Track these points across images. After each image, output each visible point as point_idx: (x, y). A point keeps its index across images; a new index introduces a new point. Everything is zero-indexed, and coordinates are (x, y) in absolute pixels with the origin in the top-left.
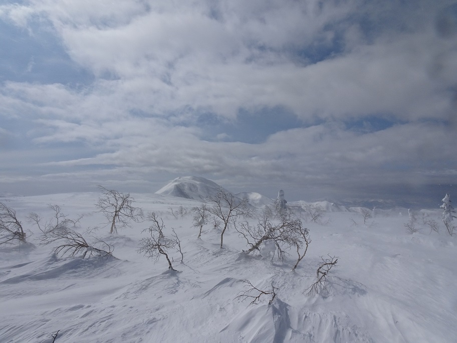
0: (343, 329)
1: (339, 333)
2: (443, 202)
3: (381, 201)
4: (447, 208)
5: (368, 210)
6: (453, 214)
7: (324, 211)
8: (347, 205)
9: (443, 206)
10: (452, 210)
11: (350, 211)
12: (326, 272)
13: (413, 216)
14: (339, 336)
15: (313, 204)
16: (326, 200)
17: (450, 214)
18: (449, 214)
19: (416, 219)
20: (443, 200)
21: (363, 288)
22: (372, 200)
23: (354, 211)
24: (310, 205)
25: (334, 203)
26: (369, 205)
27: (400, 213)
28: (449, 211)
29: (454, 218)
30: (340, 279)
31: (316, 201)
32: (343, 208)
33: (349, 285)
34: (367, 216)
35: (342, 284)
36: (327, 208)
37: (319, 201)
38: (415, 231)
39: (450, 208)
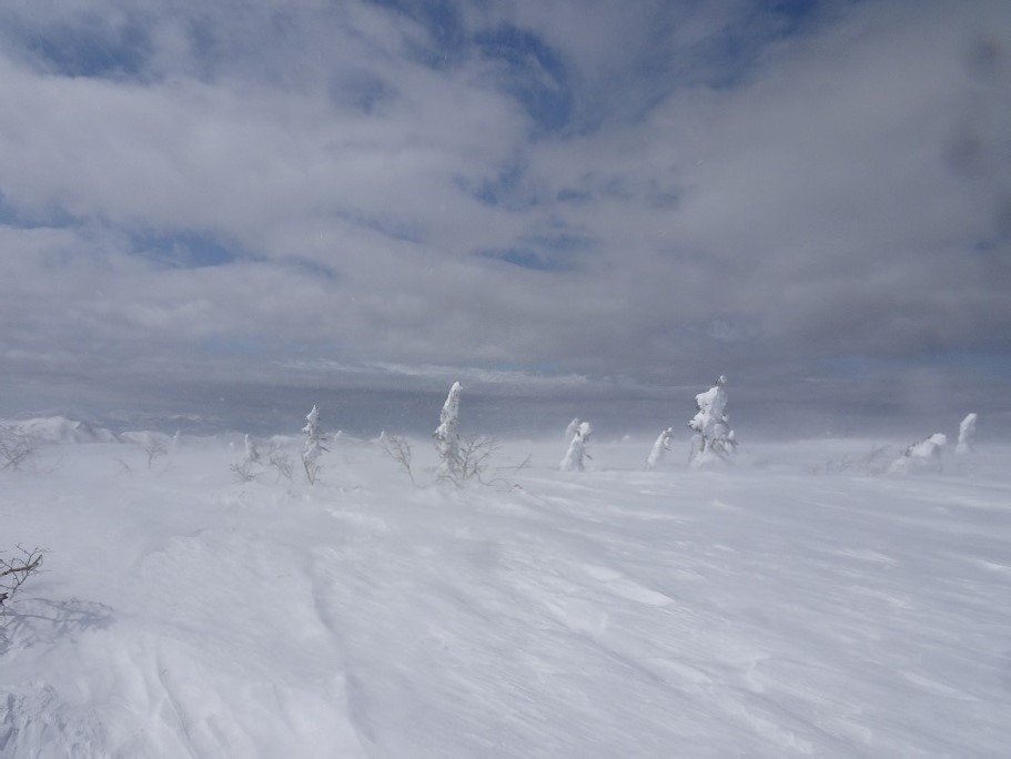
0: (29, 722)
1: (16, 734)
2: (307, 421)
3: (196, 417)
4: (315, 431)
5: (165, 437)
6: (322, 444)
7: (53, 442)
8: (116, 427)
9: (307, 429)
10: (321, 436)
11: (122, 441)
12: (11, 591)
13: (254, 450)
14: (14, 740)
15: (21, 423)
16: (60, 414)
17: (318, 445)
18: (315, 443)
19: (257, 456)
20: (309, 416)
21: (105, 613)
22: (176, 416)
23: (132, 442)
24: (13, 428)
25: (83, 423)
26: (168, 427)
27: (232, 444)
28: (316, 438)
29: (323, 451)
30: (48, 602)
31: (31, 417)
32: (106, 433)
33: (71, 612)
34: (155, 449)
35: (52, 613)
36: (64, 432)
37: (40, 416)
38: (248, 478)
39: (318, 432)
